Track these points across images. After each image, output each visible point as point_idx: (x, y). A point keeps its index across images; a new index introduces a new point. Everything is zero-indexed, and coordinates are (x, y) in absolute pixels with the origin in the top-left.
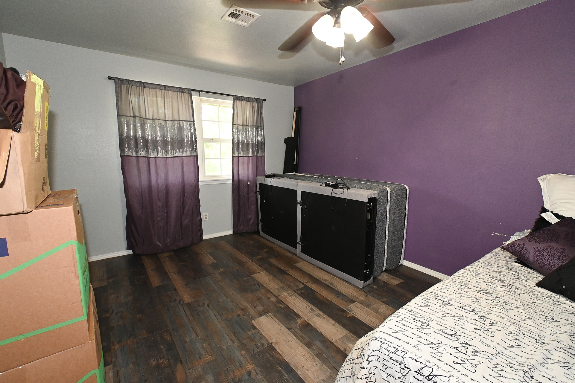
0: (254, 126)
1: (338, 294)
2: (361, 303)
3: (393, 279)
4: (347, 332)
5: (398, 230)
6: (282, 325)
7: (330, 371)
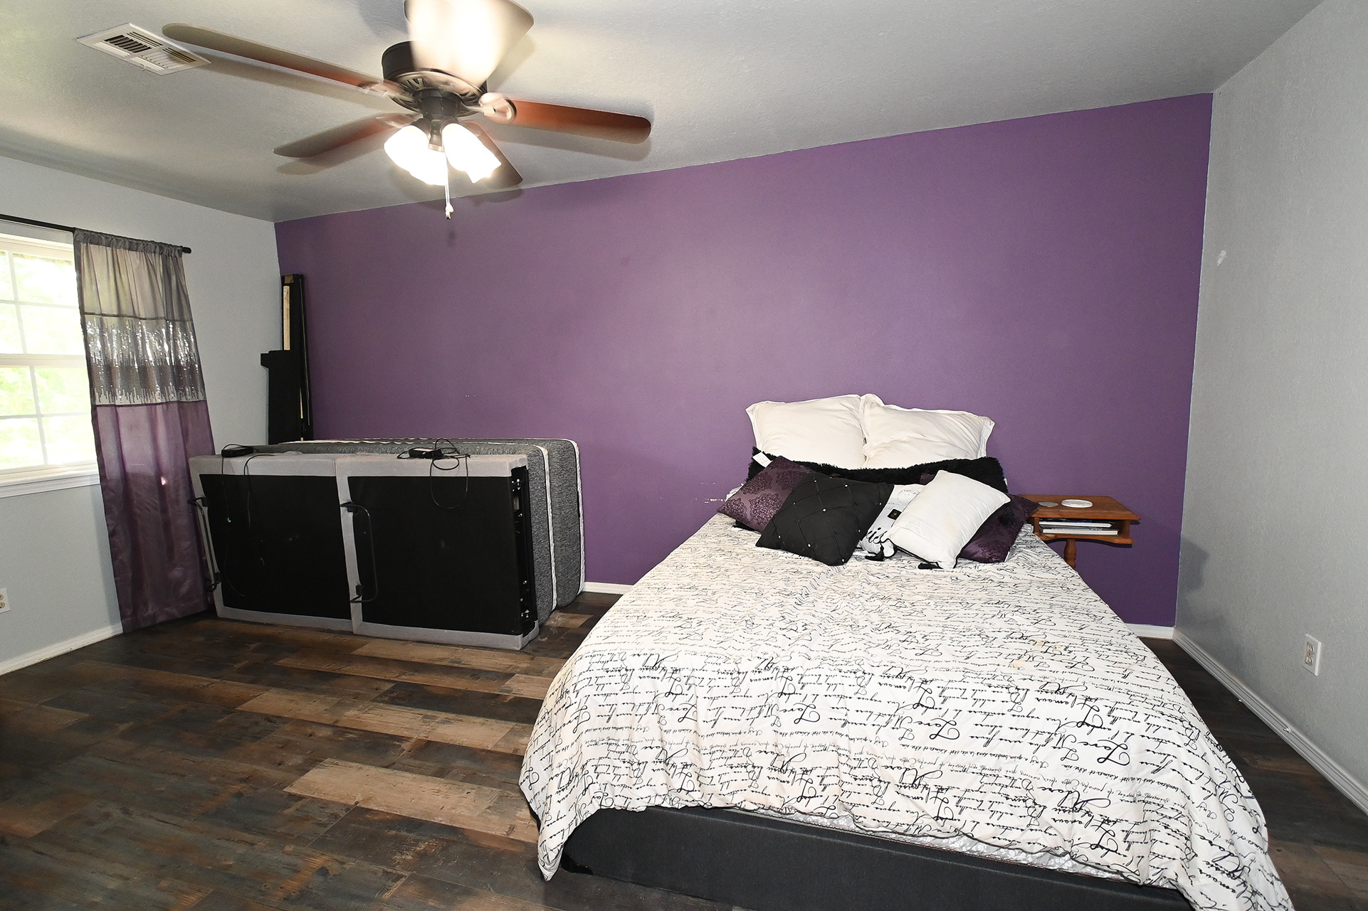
0: (161, 318)
1: (475, 673)
2: (526, 672)
3: (572, 618)
4: (511, 725)
5: (570, 525)
6: (367, 767)
7: (497, 790)
